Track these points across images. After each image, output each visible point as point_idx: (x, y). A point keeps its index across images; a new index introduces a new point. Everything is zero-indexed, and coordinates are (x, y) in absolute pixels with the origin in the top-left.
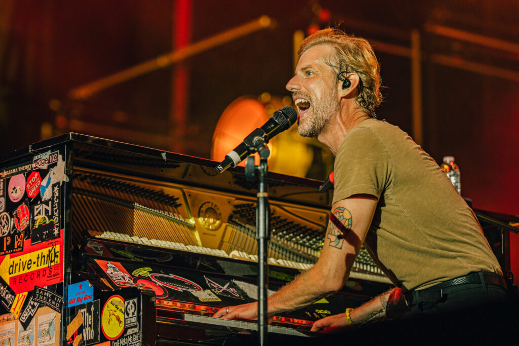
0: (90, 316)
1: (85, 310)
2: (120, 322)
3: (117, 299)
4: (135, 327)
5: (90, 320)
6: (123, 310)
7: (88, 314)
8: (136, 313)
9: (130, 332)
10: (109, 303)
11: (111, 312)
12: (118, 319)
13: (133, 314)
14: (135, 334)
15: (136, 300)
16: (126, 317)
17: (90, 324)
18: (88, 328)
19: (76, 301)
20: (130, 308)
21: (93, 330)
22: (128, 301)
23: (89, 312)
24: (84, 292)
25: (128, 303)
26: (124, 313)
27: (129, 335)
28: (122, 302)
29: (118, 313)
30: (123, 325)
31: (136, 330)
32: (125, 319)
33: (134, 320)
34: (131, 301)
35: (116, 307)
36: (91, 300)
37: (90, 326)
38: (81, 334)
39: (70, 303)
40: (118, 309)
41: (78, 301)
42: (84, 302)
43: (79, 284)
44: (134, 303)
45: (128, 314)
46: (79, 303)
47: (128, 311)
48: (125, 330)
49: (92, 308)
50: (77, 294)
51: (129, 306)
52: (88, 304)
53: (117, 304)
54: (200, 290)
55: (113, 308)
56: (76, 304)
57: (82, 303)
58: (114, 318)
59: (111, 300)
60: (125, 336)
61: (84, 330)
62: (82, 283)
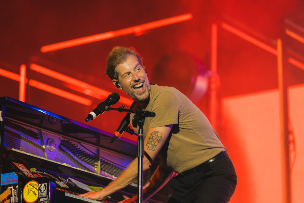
0: (16, 190)
1: (12, 187)
2: (36, 195)
3: (34, 183)
4: (46, 197)
5: (15, 192)
6: (38, 188)
7: (14, 189)
8: (46, 191)
9: (41, 200)
10: (28, 184)
11: (30, 189)
12: (34, 193)
13: (44, 191)
14: (46, 201)
15: (46, 184)
16: (40, 192)
17: (15, 194)
18: (14, 197)
19: (6, 182)
20: (42, 188)
21: (17, 198)
22: (41, 184)
23: (15, 188)
24: (12, 178)
25: (41, 185)
26: (38, 190)
27: (41, 202)
28: (37, 184)
29: (34, 190)
30: (37, 196)
31: (46, 199)
32: (39, 193)
33: (45, 194)
34: (43, 184)
35: (33, 186)
36: (17, 182)
37: (15, 195)
38: (9, 200)
39: (2, 183)
40: (34, 188)
41: (7, 182)
42: (11, 183)
43: (8, 174)
44: (45, 185)
45: (41, 191)
46: (8, 184)
47: (41, 189)
48: (39, 199)
49: (17, 187)
50: (7, 179)
51: (41, 187)
52: (14, 184)
53: (33, 185)
54: (59, 181)
55: (31, 187)
56: (6, 184)
57: (10, 184)
58: (31, 192)
59: (30, 183)
60: (39, 201)
61: (11, 197)
62: (10, 173)
